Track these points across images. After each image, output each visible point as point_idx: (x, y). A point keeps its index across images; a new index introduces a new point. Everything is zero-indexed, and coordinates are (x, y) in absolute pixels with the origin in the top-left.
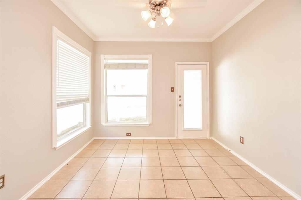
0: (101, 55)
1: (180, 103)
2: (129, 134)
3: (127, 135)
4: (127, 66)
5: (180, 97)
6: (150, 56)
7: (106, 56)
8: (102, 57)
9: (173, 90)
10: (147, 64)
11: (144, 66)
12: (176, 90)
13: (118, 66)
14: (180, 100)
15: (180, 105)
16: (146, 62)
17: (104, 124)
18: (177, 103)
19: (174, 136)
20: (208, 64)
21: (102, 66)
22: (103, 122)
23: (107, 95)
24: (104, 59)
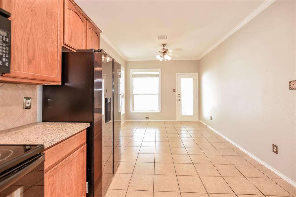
0: (130, 69)
1: (179, 98)
2: (147, 118)
3: (146, 119)
4: (146, 76)
5: (179, 95)
6: (160, 70)
7: (133, 70)
8: (131, 70)
9: (174, 90)
10: (158, 75)
11: (156, 76)
12: (176, 90)
13: (140, 76)
14: (179, 97)
15: (179, 100)
16: (158, 73)
17: (132, 111)
18: (177, 98)
19: (176, 119)
20: (197, 73)
21: (131, 76)
22: (131, 110)
23: (134, 93)
24: (132, 72)
